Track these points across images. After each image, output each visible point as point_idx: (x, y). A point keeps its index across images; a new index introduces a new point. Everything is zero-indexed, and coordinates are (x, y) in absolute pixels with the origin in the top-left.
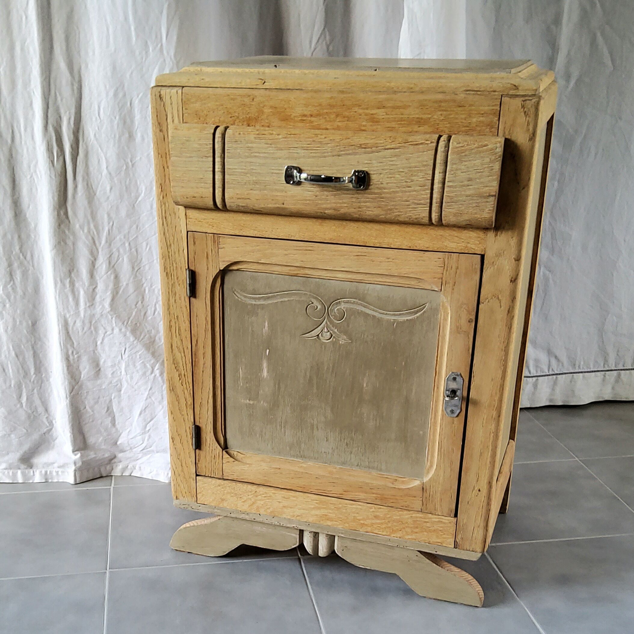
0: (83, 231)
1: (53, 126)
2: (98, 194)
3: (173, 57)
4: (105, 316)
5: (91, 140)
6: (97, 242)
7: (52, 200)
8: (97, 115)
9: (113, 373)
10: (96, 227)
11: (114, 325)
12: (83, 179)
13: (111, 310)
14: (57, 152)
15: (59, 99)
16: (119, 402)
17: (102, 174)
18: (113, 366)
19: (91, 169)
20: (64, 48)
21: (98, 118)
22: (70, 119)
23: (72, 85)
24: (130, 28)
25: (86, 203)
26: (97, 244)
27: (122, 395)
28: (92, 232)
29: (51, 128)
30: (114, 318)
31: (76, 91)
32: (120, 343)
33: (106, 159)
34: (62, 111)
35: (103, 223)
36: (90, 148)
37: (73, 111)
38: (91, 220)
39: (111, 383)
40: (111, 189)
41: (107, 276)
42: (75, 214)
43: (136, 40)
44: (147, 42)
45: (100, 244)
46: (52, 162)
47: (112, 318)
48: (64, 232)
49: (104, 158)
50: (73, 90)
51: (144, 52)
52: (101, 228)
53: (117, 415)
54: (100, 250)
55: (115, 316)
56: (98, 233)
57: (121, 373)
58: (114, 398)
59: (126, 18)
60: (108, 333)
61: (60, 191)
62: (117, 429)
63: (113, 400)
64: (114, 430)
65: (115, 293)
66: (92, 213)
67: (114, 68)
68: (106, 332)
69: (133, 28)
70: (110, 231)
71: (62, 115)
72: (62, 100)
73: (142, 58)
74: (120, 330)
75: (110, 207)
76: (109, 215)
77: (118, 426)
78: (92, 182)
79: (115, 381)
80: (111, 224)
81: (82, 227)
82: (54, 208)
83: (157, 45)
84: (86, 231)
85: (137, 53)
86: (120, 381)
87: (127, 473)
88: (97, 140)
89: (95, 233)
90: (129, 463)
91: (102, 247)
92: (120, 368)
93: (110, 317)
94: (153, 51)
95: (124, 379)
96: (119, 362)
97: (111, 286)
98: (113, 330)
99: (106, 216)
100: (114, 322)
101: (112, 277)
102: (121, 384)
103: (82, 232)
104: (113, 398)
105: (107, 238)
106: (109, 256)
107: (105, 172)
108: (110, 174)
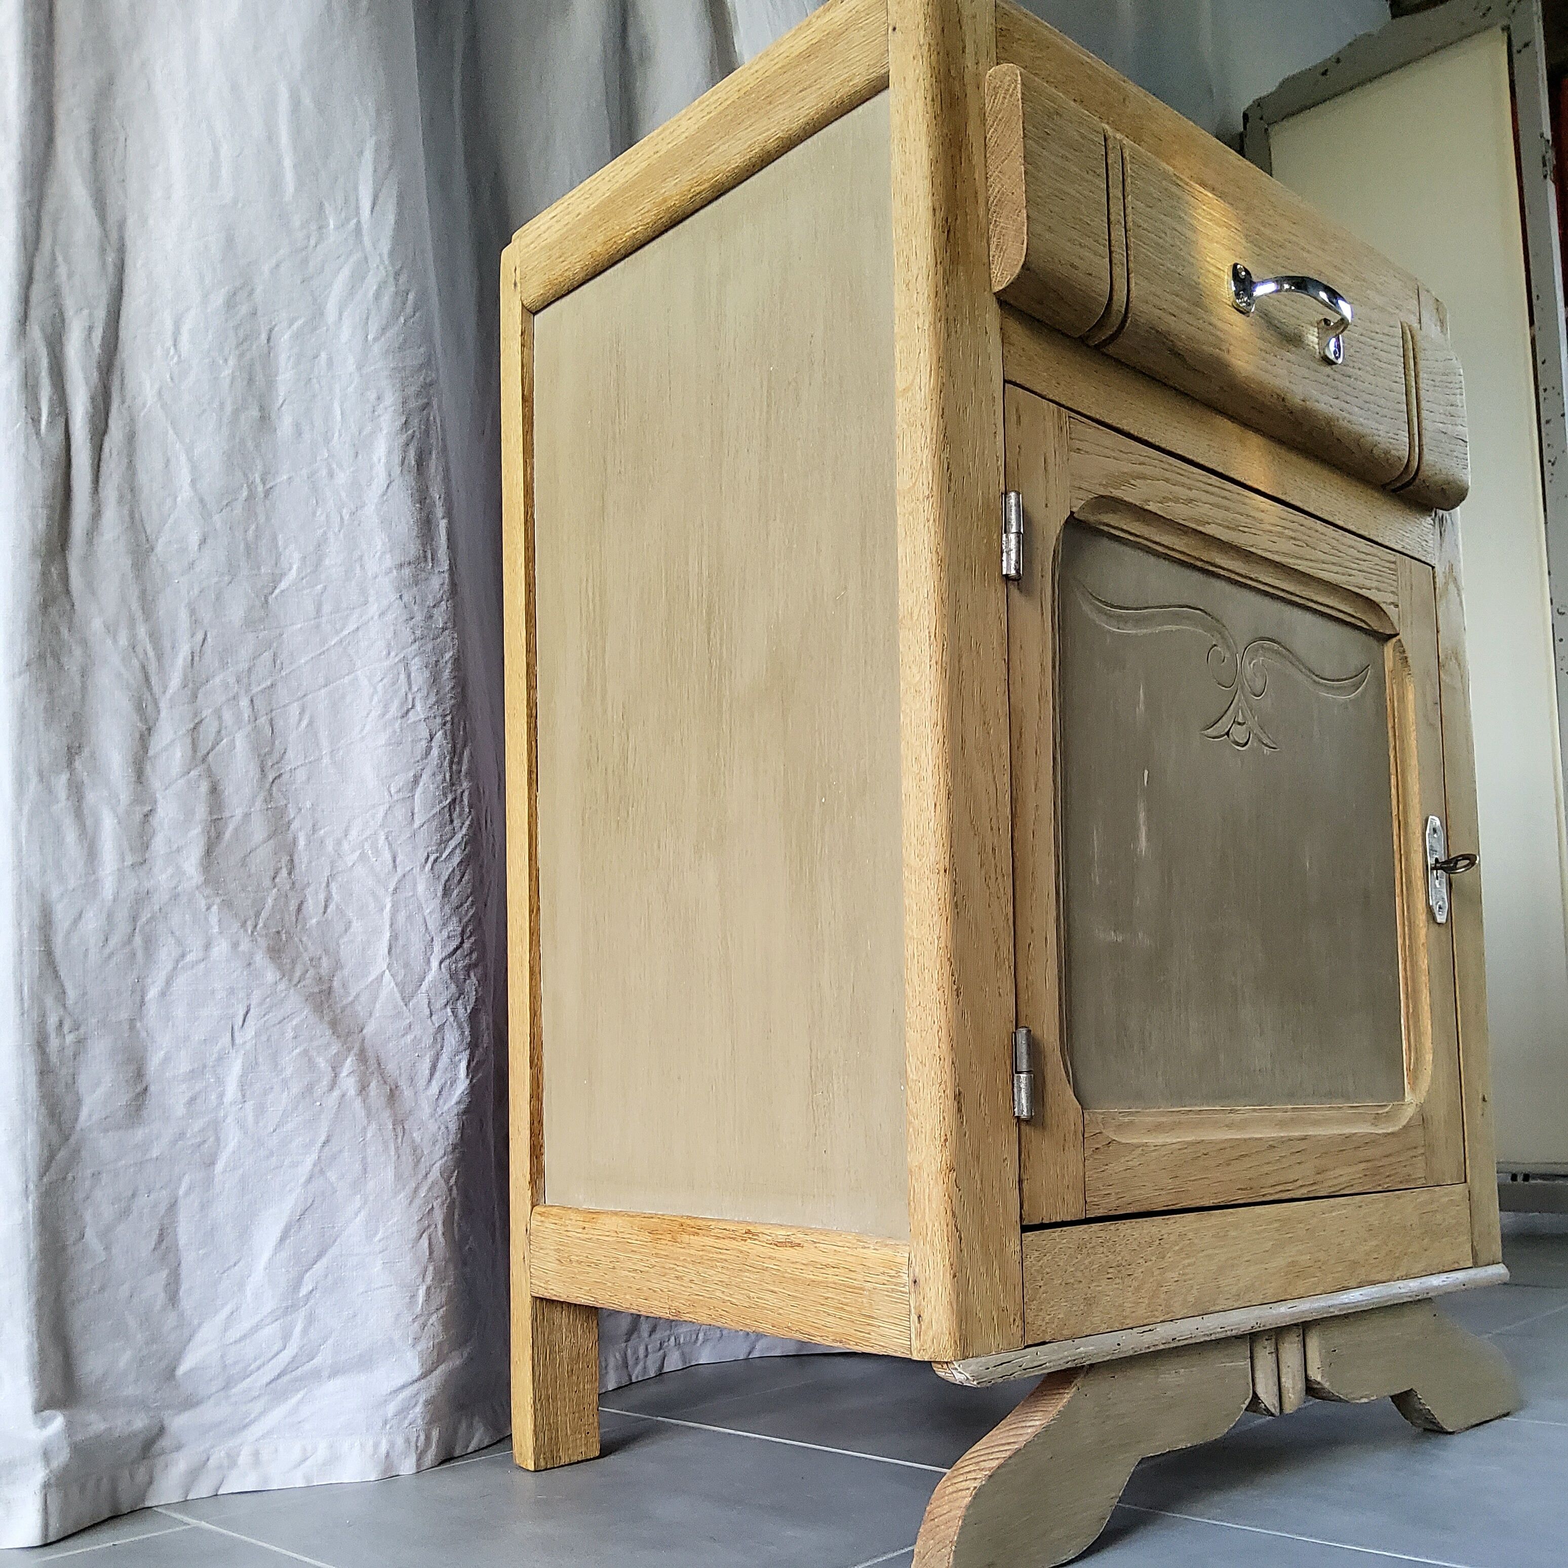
0: (115, 641)
1: (43, 330)
2: (159, 549)
3: (386, 257)
4: (184, 900)
5: (144, 405)
6: (154, 680)
7: (27, 526)
8: (169, 343)
9: (192, 1100)
10: (154, 636)
11: (216, 930)
12: (121, 499)
13: (206, 882)
14: (51, 399)
15: (62, 271)
16: (204, 1206)
17: (176, 498)
18: (194, 1074)
19: (143, 477)
20: (86, 154)
21: (172, 351)
22: (91, 329)
23: (103, 251)
24: (279, 162)
25: (126, 562)
26: (156, 689)
27: (216, 1180)
28: (139, 649)
29: (36, 332)
30: (215, 908)
31: (111, 269)
32: (232, 991)
33: (190, 460)
34: (70, 304)
35: (173, 631)
36: (140, 425)
37: (101, 314)
38: (139, 614)
39: (182, 1135)
40: (203, 541)
41: (189, 782)
42: (91, 587)
43: (297, 190)
44: (321, 205)
45: (165, 689)
46: (36, 421)
47: (208, 909)
48: (56, 631)
49: (183, 458)
50: (104, 264)
51: (313, 227)
52: (167, 644)
53: (189, 1258)
54: (163, 704)
55: (218, 900)
56: (160, 657)
57: (221, 1096)
58: (187, 1194)
59: (271, 138)
60: (189, 958)
61: (51, 507)
62: (181, 1315)
63: (182, 1203)
64: (171, 1319)
65: (213, 834)
66: (143, 593)
67: (230, 242)
68: (183, 956)
69: (288, 162)
70: (197, 658)
71: (70, 313)
72: (70, 276)
73: (308, 237)
74: (235, 945)
75: (196, 592)
76: (193, 612)
77: (187, 1303)
78: (144, 515)
79: (196, 1130)
80: (200, 637)
81: (111, 630)
82: (35, 552)
83: (348, 220)
84: (123, 641)
85: (296, 221)
86: (215, 1126)
87: (202, 1490)
88: (164, 406)
89: (151, 653)
90: (212, 1447)
91: (171, 699)
92: (220, 1081)
93: (203, 904)
94: (337, 228)
95: (229, 1120)
96: (220, 1059)
97: (201, 811)
98: (207, 947)
99: (184, 615)
100: (214, 920)
101: (204, 787)
102: (218, 1139)
103: (109, 642)
104: (181, 1192)
105: (185, 676)
106: (192, 726)
107: (185, 494)
108: (202, 501)
